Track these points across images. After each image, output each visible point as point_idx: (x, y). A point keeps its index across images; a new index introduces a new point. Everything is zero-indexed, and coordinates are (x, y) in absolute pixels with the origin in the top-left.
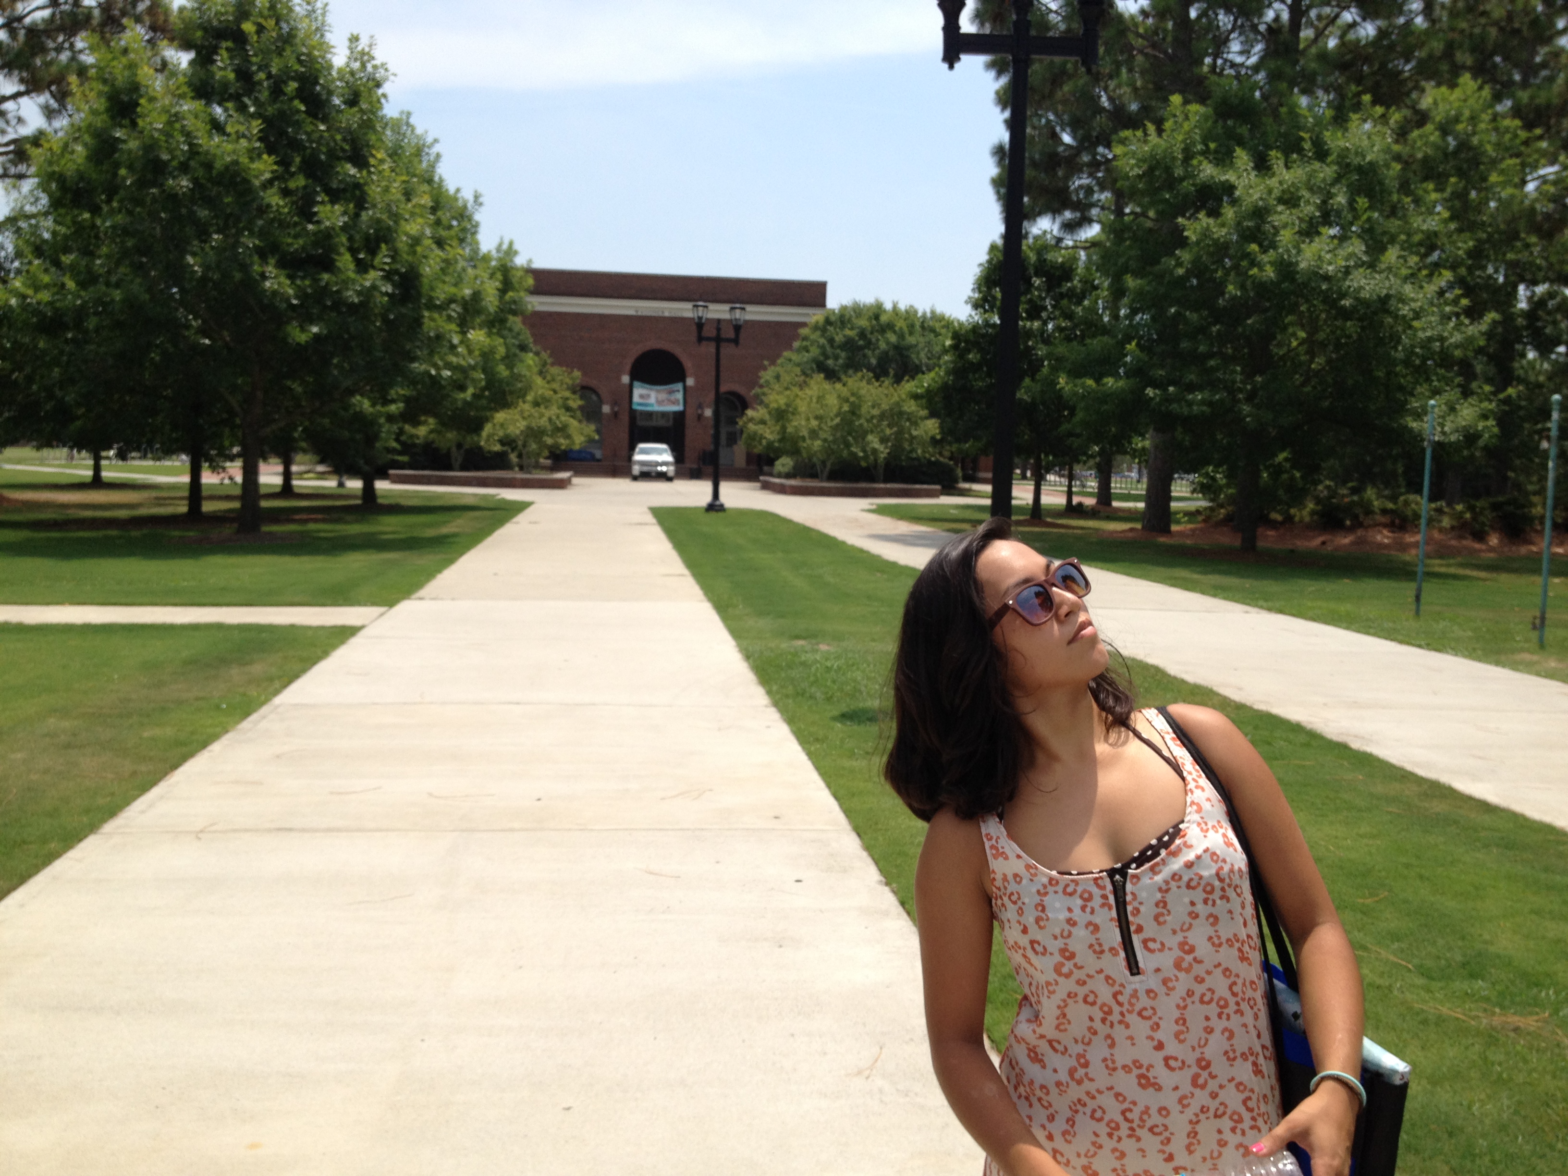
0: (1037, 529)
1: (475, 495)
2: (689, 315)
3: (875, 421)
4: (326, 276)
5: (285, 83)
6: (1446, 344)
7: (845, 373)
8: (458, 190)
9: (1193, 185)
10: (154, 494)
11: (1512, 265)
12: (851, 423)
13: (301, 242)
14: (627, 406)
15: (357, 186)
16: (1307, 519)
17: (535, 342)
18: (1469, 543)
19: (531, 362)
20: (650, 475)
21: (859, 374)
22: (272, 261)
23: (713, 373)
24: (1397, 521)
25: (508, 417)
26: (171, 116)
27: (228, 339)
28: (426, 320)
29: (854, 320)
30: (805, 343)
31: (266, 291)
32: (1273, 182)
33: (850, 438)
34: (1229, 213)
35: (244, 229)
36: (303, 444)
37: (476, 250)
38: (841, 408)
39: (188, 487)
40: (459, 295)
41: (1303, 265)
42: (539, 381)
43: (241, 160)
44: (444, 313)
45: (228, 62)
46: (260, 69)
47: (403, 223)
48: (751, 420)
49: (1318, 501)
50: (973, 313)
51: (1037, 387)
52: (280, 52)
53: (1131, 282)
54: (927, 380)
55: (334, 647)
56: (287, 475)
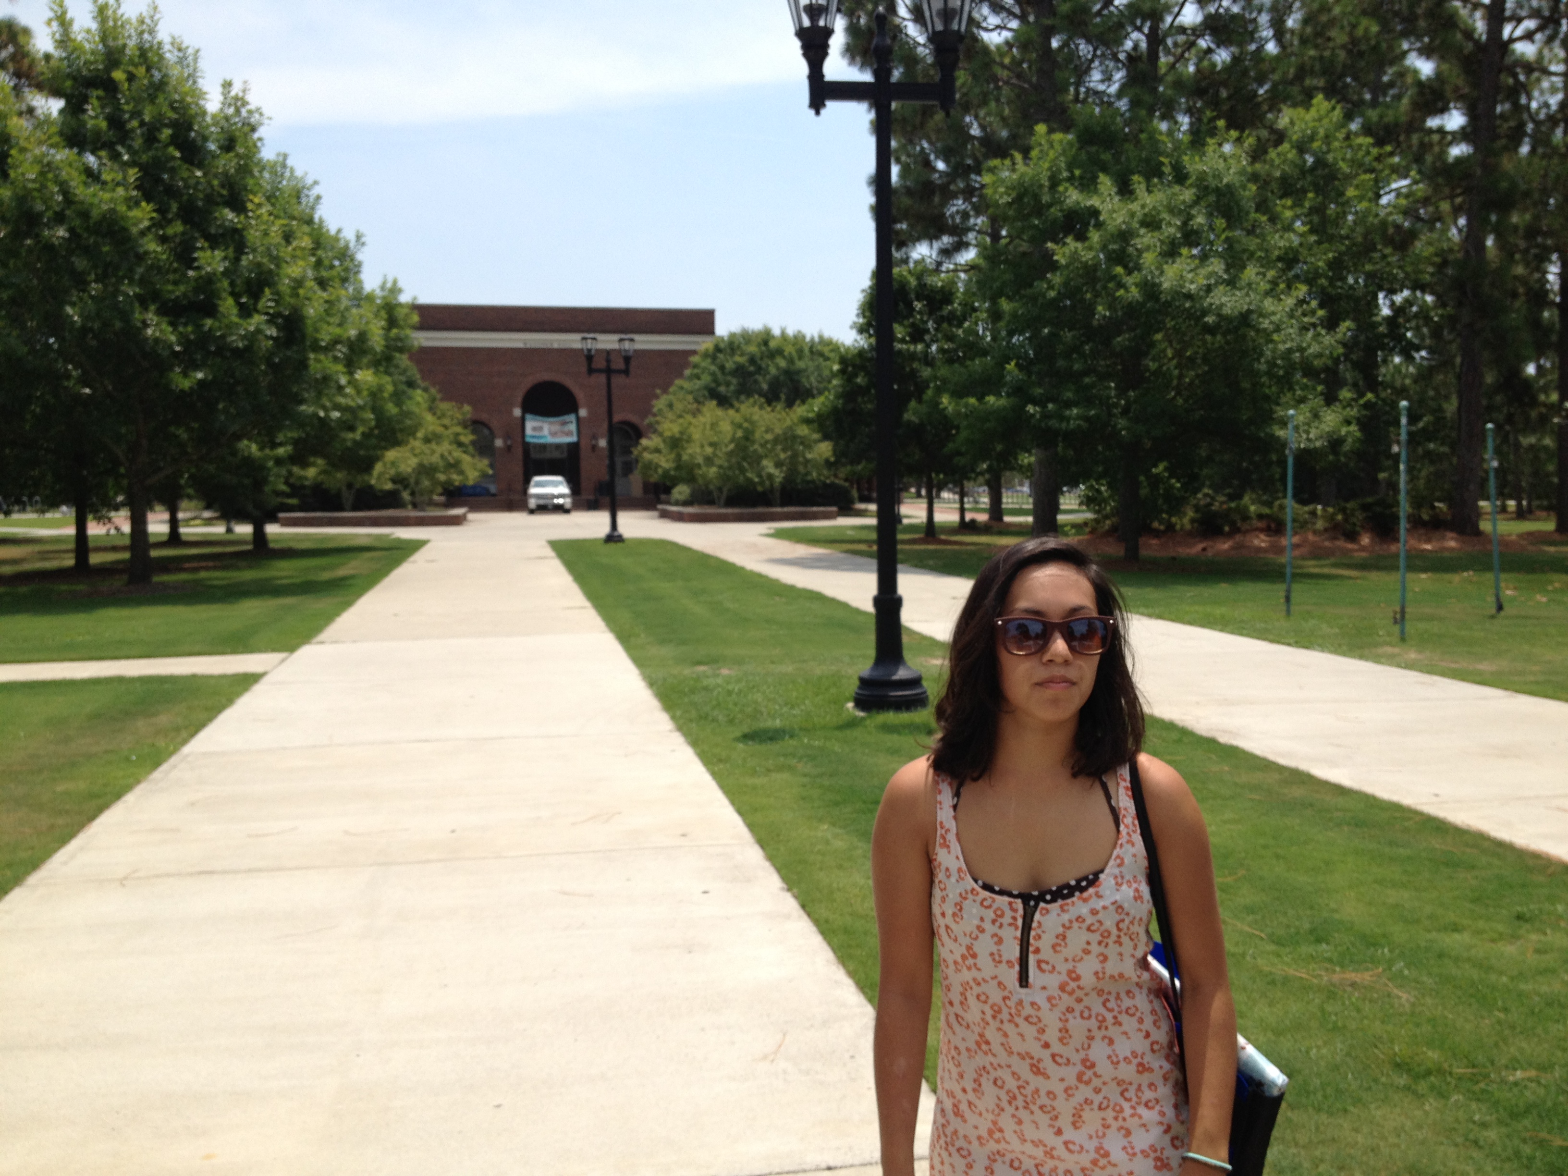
0: (931, 547)
1: (369, 535)
2: (578, 345)
3: (769, 446)
4: (209, 322)
5: (159, 130)
6: (1306, 354)
7: (738, 399)
8: (339, 231)
9: (1061, 211)
10: (37, 548)
11: (1370, 276)
12: (745, 449)
13: (182, 288)
14: (520, 440)
15: (235, 231)
16: (1188, 527)
17: (423, 378)
18: (1341, 543)
19: (419, 399)
20: (546, 507)
21: (751, 400)
22: (153, 308)
23: (605, 403)
24: (1273, 526)
25: (399, 455)
26: (43, 166)
27: (110, 388)
28: (311, 362)
29: (744, 347)
30: (696, 371)
31: (147, 339)
32: (1135, 206)
33: (745, 464)
34: (1095, 237)
35: (123, 278)
36: (190, 491)
37: (359, 290)
38: (734, 434)
39: (73, 539)
40: (345, 336)
41: (1166, 285)
42: (429, 417)
43: (118, 208)
44: (331, 354)
45: (99, 110)
46: (132, 117)
47: (284, 265)
48: (646, 449)
49: (1197, 508)
50: (859, 337)
51: (924, 409)
52: (152, 99)
53: (1005, 305)
54: (817, 405)
55: (238, 694)
56: (174, 523)
